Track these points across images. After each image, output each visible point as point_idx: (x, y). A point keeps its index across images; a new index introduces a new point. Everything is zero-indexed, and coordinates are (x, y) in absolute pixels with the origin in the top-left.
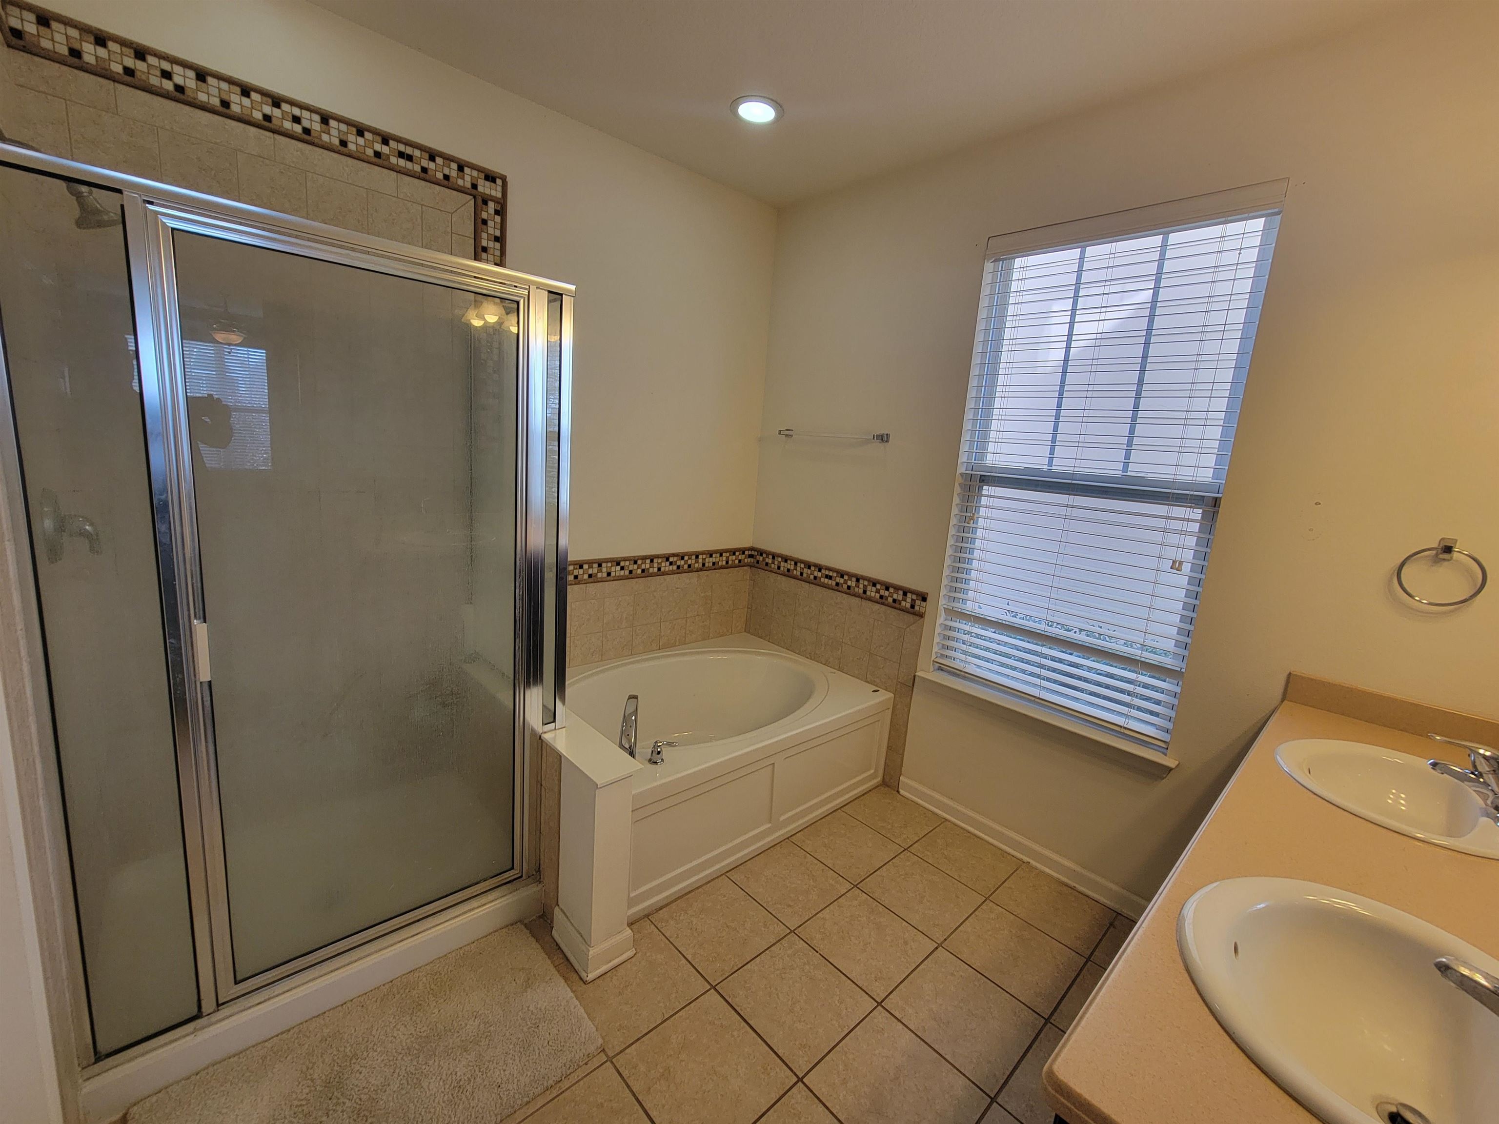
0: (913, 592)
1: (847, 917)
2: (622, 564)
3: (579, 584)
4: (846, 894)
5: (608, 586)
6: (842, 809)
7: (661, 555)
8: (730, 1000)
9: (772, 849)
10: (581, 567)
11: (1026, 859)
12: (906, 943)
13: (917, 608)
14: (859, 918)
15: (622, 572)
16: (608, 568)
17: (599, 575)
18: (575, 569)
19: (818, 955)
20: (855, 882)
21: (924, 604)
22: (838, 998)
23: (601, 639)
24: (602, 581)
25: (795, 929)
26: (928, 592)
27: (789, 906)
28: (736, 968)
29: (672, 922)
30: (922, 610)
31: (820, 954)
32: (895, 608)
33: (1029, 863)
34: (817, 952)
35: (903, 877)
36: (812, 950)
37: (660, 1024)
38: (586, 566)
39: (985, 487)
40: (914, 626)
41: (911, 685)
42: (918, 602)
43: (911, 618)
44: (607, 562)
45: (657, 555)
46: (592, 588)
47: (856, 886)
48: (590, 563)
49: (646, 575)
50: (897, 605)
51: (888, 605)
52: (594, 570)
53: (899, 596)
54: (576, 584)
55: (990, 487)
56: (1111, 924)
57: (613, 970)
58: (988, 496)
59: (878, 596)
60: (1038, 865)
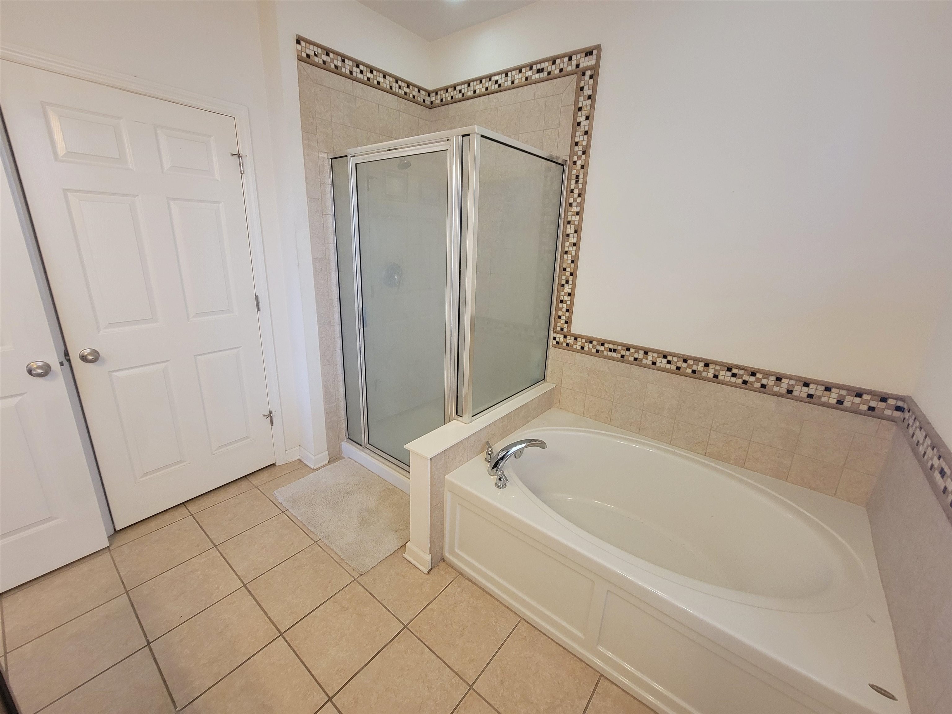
2: (669, 358)
3: (623, 362)
5: (652, 374)
7: (719, 362)
8: (395, 639)
10: (628, 349)
15: (668, 366)
16: (654, 358)
17: (644, 361)
18: (622, 349)
23: (640, 415)
24: (645, 366)
28: (424, 641)
29: (459, 590)
37: (377, 600)
38: (632, 350)
44: (653, 352)
45: (714, 361)
46: (636, 370)
48: (637, 349)
49: (696, 377)
52: (640, 355)
54: (620, 361)
57: (414, 566)
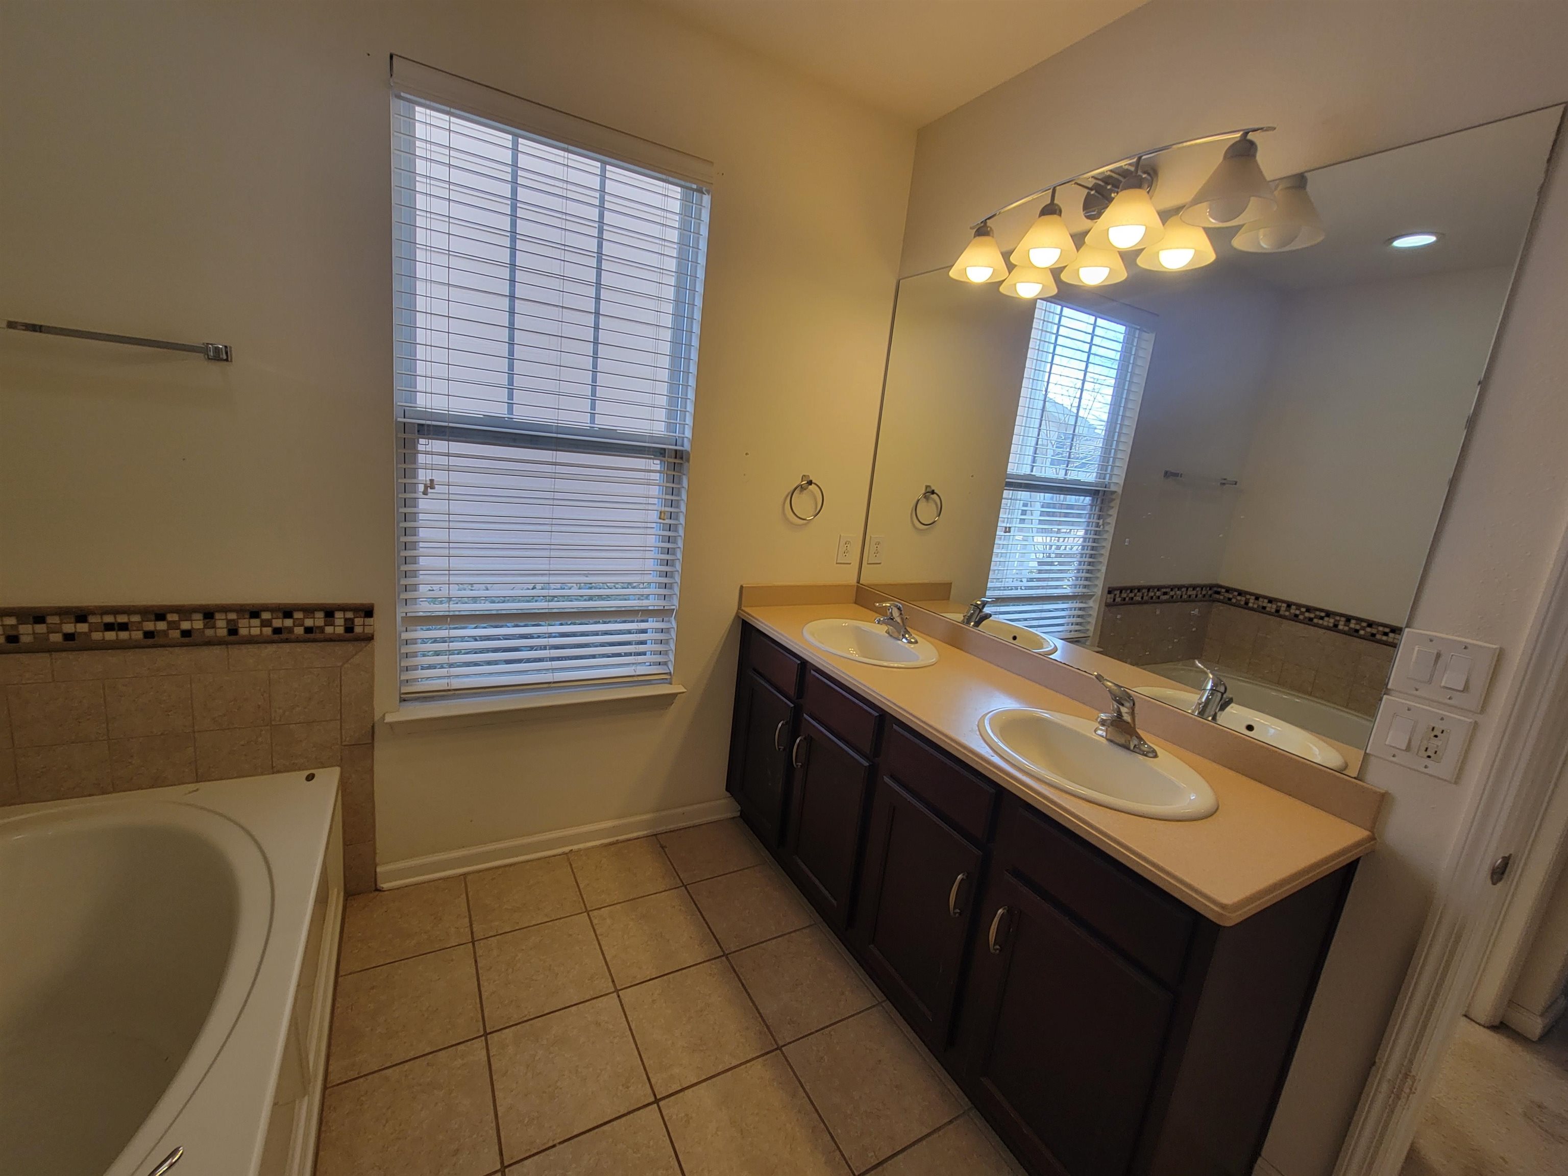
0: (344, 608)
1: (526, 1073)
4: (491, 1054)
6: (341, 973)
9: (323, 1129)
11: (567, 849)
12: (598, 1024)
13: (358, 630)
14: (537, 1058)
19: (558, 1147)
20: (478, 1031)
21: (369, 621)
22: (630, 1151)
25: (502, 1162)
26: (373, 602)
27: (457, 1152)
30: (368, 630)
31: (560, 1143)
32: (314, 641)
33: (572, 850)
34: (554, 1146)
35: (510, 970)
36: (547, 1152)
39: (422, 441)
40: (357, 657)
41: (370, 741)
42: (358, 621)
43: (350, 647)
47: (486, 1034)
50: (318, 636)
51: (298, 640)
53: (319, 620)
55: (430, 441)
56: (663, 847)
58: (426, 453)
59: (268, 631)
60: (581, 846)
